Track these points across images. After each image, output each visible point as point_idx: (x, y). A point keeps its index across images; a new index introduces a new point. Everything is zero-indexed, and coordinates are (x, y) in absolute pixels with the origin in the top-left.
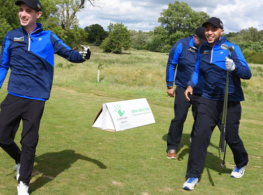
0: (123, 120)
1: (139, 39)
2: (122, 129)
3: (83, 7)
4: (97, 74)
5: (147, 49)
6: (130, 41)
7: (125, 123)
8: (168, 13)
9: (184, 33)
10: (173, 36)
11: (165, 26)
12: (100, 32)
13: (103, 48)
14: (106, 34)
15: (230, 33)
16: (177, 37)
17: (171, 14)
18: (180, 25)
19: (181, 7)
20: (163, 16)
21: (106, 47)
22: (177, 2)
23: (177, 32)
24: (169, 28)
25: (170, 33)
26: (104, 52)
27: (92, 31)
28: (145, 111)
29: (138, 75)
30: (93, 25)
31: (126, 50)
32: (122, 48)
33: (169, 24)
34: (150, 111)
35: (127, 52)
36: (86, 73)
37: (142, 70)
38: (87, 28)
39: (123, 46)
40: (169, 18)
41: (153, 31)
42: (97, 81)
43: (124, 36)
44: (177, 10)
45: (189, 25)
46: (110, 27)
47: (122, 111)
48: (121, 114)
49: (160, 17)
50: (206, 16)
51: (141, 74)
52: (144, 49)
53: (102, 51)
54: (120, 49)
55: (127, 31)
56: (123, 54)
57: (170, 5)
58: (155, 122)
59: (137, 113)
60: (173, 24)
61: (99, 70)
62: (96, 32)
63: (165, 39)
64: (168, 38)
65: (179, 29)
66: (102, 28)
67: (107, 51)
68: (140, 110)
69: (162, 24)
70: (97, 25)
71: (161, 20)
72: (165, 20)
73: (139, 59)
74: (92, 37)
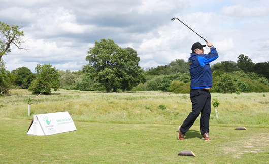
0: (51, 127)
1: (68, 79)
2: (50, 134)
3: (9, 51)
4: (27, 110)
5: (76, 89)
6: (58, 81)
7: (52, 130)
8: (95, 51)
9: (112, 69)
10: (101, 73)
11: (93, 64)
12: (28, 74)
13: (31, 90)
14: (34, 77)
15: (158, 66)
16: (106, 74)
17: (98, 51)
18: (108, 62)
19: (107, 44)
20: (90, 55)
21: (35, 88)
22: (104, 40)
23: (106, 69)
24: (98, 65)
25: (99, 71)
26: (33, 94)
27: (19, 74)
28: (68, 121)
29: (67, 107)
30: (20, 69)
31: (55, 90)
32: (51, 89)
33: (97, 61)
34: (72, 121)
35: (57, 92)
36: (16, 110)
37: (69, 103)
38: (14, 72)
39: (52, 87)
40: (96, 56)
41: (82, 70)
42: (28, 115)
43: (52, 76)
44: (103, 48)
45: (117, 62)
46: (38, 68)
47: (49, 121)
48: (48, 123)
49: (88, 55)
50: (133, 52)
51: (69, 106)
52: (74, 89)
53: (31, 92)
54: (49, 90)
55: (55, 71)
56: (52, 94)
57: (96, 43)
58: (76, 129)
59: (61, 122)
60: (101, 61)
61: (29, 106)
62: (23, 75)
63: (94, 76)
64: (97, 76)
65: (106, 66)
66: (30, 70)
67: (37, 92)
68: (64, 120)
69: (90, 62)
70: (24, 68)
71: (88, 58)
72: (92, 58)
73: (68, 97)
74: (19, 80)
